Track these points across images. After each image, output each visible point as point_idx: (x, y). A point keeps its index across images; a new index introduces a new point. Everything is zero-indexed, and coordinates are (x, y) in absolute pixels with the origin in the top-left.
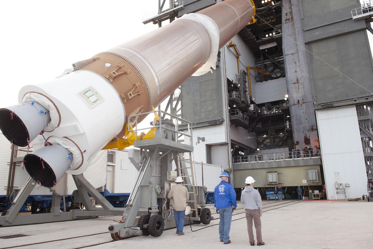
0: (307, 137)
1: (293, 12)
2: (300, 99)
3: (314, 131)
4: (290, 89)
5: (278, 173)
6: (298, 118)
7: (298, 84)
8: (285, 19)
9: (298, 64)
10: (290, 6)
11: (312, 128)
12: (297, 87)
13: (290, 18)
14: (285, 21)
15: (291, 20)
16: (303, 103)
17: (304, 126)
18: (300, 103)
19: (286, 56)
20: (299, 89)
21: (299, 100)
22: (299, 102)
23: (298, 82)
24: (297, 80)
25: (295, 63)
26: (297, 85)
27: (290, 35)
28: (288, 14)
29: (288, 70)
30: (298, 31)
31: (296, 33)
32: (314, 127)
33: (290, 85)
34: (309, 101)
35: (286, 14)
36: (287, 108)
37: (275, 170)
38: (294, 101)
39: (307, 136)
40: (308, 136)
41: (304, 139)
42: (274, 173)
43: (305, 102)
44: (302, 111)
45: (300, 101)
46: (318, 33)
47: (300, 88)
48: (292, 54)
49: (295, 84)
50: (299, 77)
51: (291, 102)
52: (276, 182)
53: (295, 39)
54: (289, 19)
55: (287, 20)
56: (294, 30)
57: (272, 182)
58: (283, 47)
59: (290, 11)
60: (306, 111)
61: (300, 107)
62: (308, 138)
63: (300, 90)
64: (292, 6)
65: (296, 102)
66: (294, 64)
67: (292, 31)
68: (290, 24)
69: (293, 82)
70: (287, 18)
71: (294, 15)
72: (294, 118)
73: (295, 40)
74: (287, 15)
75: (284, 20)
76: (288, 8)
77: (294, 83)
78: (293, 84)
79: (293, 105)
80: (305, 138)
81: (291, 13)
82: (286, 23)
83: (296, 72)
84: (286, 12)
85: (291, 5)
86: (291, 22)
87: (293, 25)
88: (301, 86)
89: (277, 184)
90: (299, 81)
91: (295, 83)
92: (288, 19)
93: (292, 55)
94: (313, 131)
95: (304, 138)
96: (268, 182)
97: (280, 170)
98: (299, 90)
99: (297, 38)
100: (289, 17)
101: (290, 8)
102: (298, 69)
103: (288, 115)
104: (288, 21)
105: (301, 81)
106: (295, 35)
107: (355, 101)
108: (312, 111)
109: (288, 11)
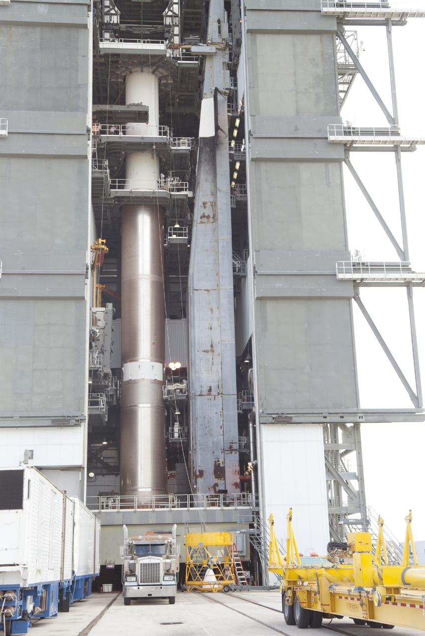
0: (220, 464)
1: (219, 204)
2: (214, 386)
3: (233, 452)
4: (197, 362)
6: (206, 423)
7: (213, 355)
8: (202, 214)
9: (216, 312)
10: (213, 189)
11: (231, 447)
12: (211, 358)
13: (212, 216)
14: (201, 218)
15: (211, 220)
16: (218, 393)
17: (215, 440)
18: (213, 393)
19: (195, 292)
21: (210, 387)
22: (210, 390)
23: (213, 351)
24: (212, 346)
25: (212, 310)
26: (210, 355)
27: (207, 251)
28: (208, 205)
29: (195, 321)
30: (223, 246)
31: (220, 250)
32: (233, 444)
33: (197, 352)
34: (231, 392)
35: (204, 204)
36: (185, 398)
38: (201, 387)
39: (219, 461)
41: (213, 468)
43: (222, 394)
44: (215, 411)
45: (213, 389)
47: (215, 363)
48: (208, 291)
49: (206, 354)
50: (216, 341)
51: (195, 383)
53: (215, 260)
54: (208, 217)
55: (203, 216)
56: (217, 241)
58: (191, 271)
59: (211, 199)
60: (221, 410)
61: (213, 402)
62: (222, 465)
63: (215, 368)
64: (218, 193)
65: (205, 392)
66: (209, 312)
67: (211, 242)
68: (210, 226)
69: (204, 348)
70: (204, 213)
71: (219, 211)
72: (199, 421)
73: (216, 263)
74: (205, 207)
75: (199, 216)
76: (209, 192)
77: (205, 351)
78: (202, 353)
79: (199, 395)
80: (215, 466)
81: (214, 205)
82: (202, 223)
83: (211, 329)
84: (204, 200)
85: (216, 189)
86: (211, 224)
87: (214, 230)
88: (217, 359)
90: (215, 348)
91: (207, 351)
92: (206, 215)
93: (206, 291)
94: (231, 453)
95: (213, 464)
98: (214, 366)
99: (220, 261)
100: (208, 211)
102: (215, 324)
103: (177, 409)
104: (205, 220)
105: (217, 350)
106: (218, 253)
107: (325, 417)
108: (233, 413)
109: (209, 199)
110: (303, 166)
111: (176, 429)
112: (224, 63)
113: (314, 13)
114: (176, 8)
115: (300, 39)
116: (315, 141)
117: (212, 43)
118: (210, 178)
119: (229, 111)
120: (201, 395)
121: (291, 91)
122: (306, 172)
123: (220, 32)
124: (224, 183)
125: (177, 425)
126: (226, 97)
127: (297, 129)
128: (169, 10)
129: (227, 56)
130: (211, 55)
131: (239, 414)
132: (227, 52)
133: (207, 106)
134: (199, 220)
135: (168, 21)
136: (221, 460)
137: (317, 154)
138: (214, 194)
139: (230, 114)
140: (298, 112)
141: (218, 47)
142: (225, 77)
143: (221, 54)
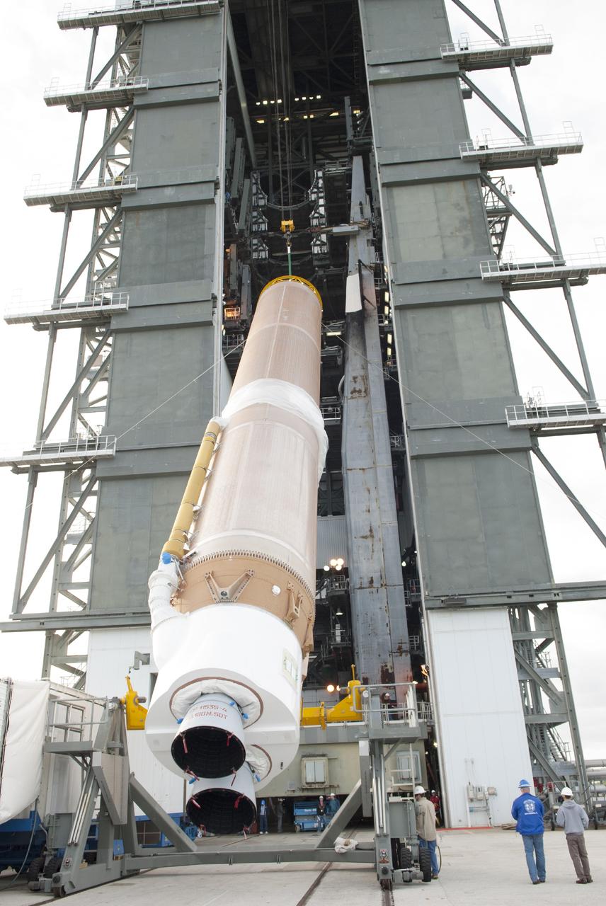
0: (387, 670)
1: (371, 377)
2: (376, 576)
3: (404, 654)
4: (355, 549)
5: (329, 759)
6: (369, 620)
7: (373, 541)
8: (352, 389)
9: (373, 493)
10: (363, 362)
11: (400, 648)
12: (371, 545)
13: (363, 390)
14: (352, 393)
15: (363, 394)
16: (382, 585)
17: (380, 640)
18: (375, 585)
19: (349, 472)
20: (373, 552)
21: (372, 578)
22: (371, 582)
23: (372, 536)
24: (371, 531)
25: (369, 491)
26: (369, 542)
27: (360, 427)
28: (359, 379)
29: (352, 505)
30: (378, 420)
31: (375, 424)
32: (403, 645)
33: (354, 539)
34: (396, 583)
35: (355, 378)
36: (343, 593)
37: (321, 750)
38: (361, 578)
39: (386, 666)
40: (389, 667)
41: (380, 673)
42: (318, 758)
43: (386, 585)
44: (379, 606)
45: (374, 581)
46: (439, 440)
47: (375, 550)
48: (363, 469)
49: (365, 540)
50: (375, 525)
51: (355, 580)
52: (323, 783)
53: (370, 436)
54: (360, 391)
55: (354, 391)
56: (371, 416)
57: (313, 783)
58: (343, 451)
59: (362, 373)
60: (386, 604)
61: (375, 595)
62: (390, 671)
63: (376, 555)
64: (369, 365)
65: (366, 582)
66: (367, 493)
67: (364, 417)
68: (361, 401)
69: (362, 534)
70: (355, 388)
71: (371, 384)
72: (361, 619)
73: (371, 438)
74: (355, 382)
75: (350, 392)
76: (359, 366)
77: (363, 537)
78: (361, 539)
79: (359, 588)
80: (382, 671)
81: (365, 378)
82: (352, 398)
83: (369, 511)
84: (355, 375)
85: (366, 362)
86: (363, 399)
87: (367, 405)
88: (378, 546)
89: (324, 789)
90: (375, 533)
91: (365, 537)
92: (357, 389)
93: (361, 471)
94: (401, 655)
95: (380, 670)
96: (304, 784)
97: (333, 752)
98: (375, 553)
99: (376, 437)
100: (359, 386)
101: (364, 369)
102: (374, 506)
103: (339, 609)
104: (356, 395)
105: (377, 535)
106: (371, 428)
107: (509, 597)
108: (401, 607)
109: (360, 373)
110: (455, 311)
111: (338, 632)
112: (368, 240)
113: (454, 161)
114: (322, 210)
115: (441, 189)
116: (467, 282)
117: (355, 223)
118: (359, 352)
119: (376, 285)
120: (361, 588)
121: (436, 236)
122: (460, 316)
123: (362, 213)
124: (374, 354)
125: (338, 626)
126: (372, 271)
127: (445, 272)
128: (316, 212)
129: (371, 234)
130: (354, 235)
131: (407, 609)
132: (371, 229)
133: (352, 283)
134: (350, 395)
135: (315, 222)
136: (389, 665)
137: (471, 295)
138: (365, 367)
139: (377, 288)
140: (444, 256)
141: (360, 225)
142: (369, 254)
143: (364, 232)
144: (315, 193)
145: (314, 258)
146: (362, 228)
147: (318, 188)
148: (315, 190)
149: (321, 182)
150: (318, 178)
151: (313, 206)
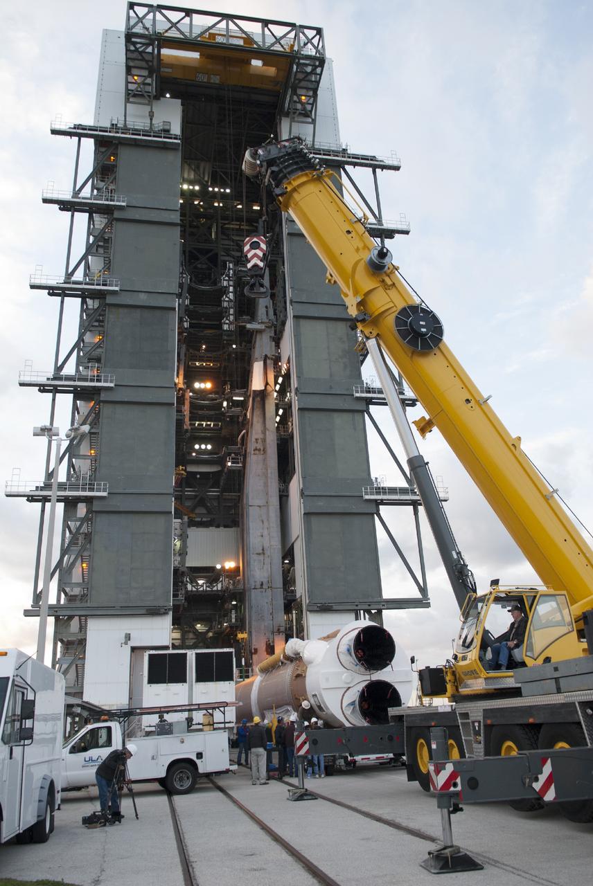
2: (265, 581)
3: (281, 633)
4: (252, 562)
6: (259, 610)
7: (264, 557)
8: (254, 447)
9: (266, 524)
10: (263, 428)
11: (279, 630)
12: (262, 560)
13: (262, 449)
15: (262, 453)
16: (269, 587)
17: (266, 623)
18: (264, 587)
19: (249, 507)
20: (264, 564)
21: (262, 582)
22: (262, 584)
23: (264, 554)
24: (263, 550)
25: (263, 521)
26: (261, 557)
27: (259, 475)
28: (260, 441)
29: (251, 531)
31: (269, 475)
32: (281, 627)
33: (248, 550)
34: (278, 586)
35: (256, 439)
38: (255, 582)
39: (269, 641)
40: (271, 642)
41: (265, 646)
43: (271, 587)
44: (266, 601)
45: (264, 583)
46: (322, 504)
48: (260, 506)
50: (266, 545)
51: (251, 582)
53: (264, 483)
54: (259, 450)
55: (255, 450)
56: (266, 469)
58: (247, 492)
59: (262, 437)
60: (271, 601)
61: (264, 594)
62: (272, 644)
63: (265, 567)
65: (258, 586)
66: (261, 522)
67: (262, 469)
68: (261, 457)
69: (257, 552)
71: (268, 447)
72: (254, 610)
73: (266, 485)
74: (256, 442)
75: (252, 448)
76: (260, 432)
77: (257, 554)
78: (255, 554)
79: (253, 589)
80: (267, 644)
81: (264, 440)
82: (254, 454)
83: (262, 536)
84: (256, 436)
85: (265, 428)
87: (264, 460)
88: (267, 562)
90: (265, 551)
91: (259, 554)
92: (258, 448)
94: (279, 634)
95: (265, 643)
99: (269, 484)
100: (259, 446)
102: (266, 533)
103: (234, 600)
104: (257, 452)
105: (268, 553)
106: (266, 477)
107: (357, 605)
108: (280, 603)
109: (260, 436)
110: (335, 415)
111: (233, 616)
112: (271, 337)
114: (231, 296)
115: (331, 324)
116: (345, 397)
117: (261, 323)
118: (261, 420)
120: (255, 589)
121: (326, 359)
122: (339, 419)
123: (267, 315)
124: (271, 424)
125: (233, 612)
126: (273, 361)
127: (331, 387)
128: (226, 296)
129: (273, 332)
130: (260, 332)
131: (284, 603)
132: (273, 329)
133: (258, 368)
134: (252, 451)
135: (225, 304)
137: (346, 407)
138: (264, 433)
140: (331, 376)
141: (265, 325)
142: (271, 347)
143: (268, 330)
144: (226, 280)
145: (224, 333)
146: (267, 327)
147: (229, 277)
148: (227, 278)
149: (231, 272)
150: (229, 269)
151: (224, 291)
